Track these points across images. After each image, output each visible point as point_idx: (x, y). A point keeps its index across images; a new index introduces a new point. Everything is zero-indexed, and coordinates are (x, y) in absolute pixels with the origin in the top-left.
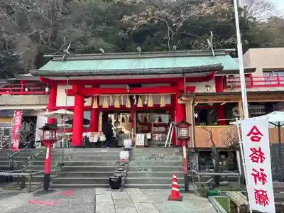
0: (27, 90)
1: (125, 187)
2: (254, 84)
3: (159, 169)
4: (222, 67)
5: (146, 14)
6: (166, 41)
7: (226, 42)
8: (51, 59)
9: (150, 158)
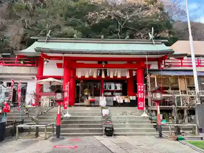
0: (22, 62)
1: (115, 135)
2: (183, 64)
3: (134, 122)
4: (174, 52)
5: (104, 12)
6: (116, 33)
7: (158, 35)
8: (37, 40)
9: (123, 114)
